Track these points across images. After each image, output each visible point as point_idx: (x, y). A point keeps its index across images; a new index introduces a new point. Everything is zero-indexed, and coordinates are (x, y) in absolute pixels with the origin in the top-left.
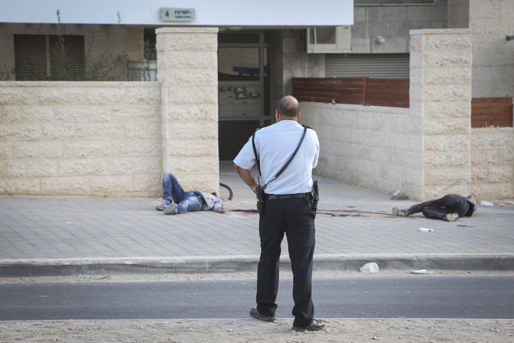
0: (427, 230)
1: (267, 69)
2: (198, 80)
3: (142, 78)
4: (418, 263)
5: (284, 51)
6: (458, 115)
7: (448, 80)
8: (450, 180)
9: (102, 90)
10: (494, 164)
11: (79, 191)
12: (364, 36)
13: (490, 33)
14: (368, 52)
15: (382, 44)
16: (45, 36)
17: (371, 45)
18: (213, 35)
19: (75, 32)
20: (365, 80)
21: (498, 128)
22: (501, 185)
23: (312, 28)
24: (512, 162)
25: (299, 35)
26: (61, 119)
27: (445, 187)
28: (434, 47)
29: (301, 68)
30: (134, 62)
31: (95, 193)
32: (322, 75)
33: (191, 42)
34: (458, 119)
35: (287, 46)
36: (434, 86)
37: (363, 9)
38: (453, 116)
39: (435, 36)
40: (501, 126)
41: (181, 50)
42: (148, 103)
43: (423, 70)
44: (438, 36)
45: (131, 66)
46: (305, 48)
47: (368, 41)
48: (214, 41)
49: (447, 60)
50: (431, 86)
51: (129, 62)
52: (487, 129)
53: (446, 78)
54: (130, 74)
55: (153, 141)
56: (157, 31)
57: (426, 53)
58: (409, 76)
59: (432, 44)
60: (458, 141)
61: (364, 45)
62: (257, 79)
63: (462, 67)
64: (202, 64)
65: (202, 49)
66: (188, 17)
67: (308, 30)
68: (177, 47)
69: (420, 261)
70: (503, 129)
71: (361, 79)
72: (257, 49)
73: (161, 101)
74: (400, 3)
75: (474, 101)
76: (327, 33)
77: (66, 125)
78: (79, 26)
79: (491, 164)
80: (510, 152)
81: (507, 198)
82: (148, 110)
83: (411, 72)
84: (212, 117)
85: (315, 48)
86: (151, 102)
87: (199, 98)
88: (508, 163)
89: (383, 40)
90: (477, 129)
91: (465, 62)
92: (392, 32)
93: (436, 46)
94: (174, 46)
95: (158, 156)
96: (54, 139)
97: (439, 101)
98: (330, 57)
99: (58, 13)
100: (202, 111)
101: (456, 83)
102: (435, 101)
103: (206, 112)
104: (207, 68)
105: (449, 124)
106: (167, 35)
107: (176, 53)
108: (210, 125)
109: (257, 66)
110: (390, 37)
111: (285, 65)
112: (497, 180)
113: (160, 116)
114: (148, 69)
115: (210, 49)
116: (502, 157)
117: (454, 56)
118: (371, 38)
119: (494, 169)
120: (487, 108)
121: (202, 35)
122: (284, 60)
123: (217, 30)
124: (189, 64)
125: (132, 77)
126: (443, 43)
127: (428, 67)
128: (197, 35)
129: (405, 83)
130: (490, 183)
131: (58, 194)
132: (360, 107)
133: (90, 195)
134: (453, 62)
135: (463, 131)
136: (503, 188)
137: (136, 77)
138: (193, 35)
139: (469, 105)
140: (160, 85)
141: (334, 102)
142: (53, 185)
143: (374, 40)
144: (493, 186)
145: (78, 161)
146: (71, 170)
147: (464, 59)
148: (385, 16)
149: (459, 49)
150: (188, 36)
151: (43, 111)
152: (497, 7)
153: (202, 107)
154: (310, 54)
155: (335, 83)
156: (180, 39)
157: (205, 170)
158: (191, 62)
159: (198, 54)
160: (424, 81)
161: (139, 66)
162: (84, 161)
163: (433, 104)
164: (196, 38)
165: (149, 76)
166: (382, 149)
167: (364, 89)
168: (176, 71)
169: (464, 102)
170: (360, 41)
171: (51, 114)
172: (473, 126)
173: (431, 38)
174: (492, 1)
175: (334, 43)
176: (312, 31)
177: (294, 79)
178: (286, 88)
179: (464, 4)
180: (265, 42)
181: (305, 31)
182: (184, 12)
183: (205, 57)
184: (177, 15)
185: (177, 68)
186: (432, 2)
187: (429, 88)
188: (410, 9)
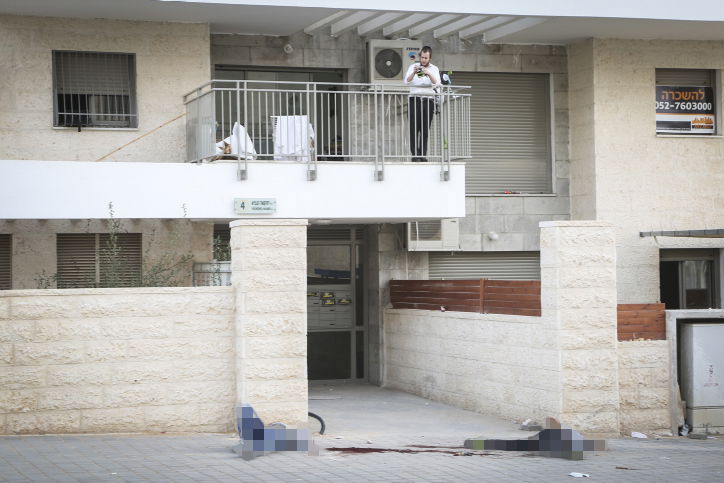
0: (580, 475)
1: (360, 271)
2: (282, 283)
3: (211, 283)
5: (380, 249)
6: (601, 325)
7: (589, 283)
8: (594, 406)
9: (161, 298)
10: (645, 385)
11: (130, 426)
12: (474, 232)
13: (621, 228)
14: (480, 249)
15: (495, 241)
16: (94, 234)
17: (482, 241)
18: (301, 228)
19: (130, 229)
20: (482, 283)
21: (649, 341)
22: (655, 411)
23: (414, 222)
24: (666, 383)
25: (398, 230)
26: (109, 335)
27: (588, 415)
28: (570, 242)
29: (400, 268)
30: (202, 264)
31: (150, 428)
32: (425, 276)
33: (274, 237)
34: (601, 330)
35: (384, 244)
36: (572, 289)
37: (473, 200)
38: (596, 326)
39: (571, 230)
40: (652, 339)
41: (261, 246)
42: (219, 313)
43: (558, 271)
44: (576, 229)
45: (198, 268)
46: (405, 245)
47: (478, 237)
48: (302, 236)
49: (586, 258)
50: (568, 290)
51: (195, 264)
52: (636, 342)
53: (586, 280)
54: (197, 278)
55: (225, 361)
56: (231, 224)
57: (561, 249)
58: (540, 278)
59: (568, 239)
60: (604, 358)
61: (474, 242)
62: (348, 282)
63: (605, 266)
64: (288, 263)
65: (287, 245)
66: (268, 209)
67: (409, 225)
68: (256, 244)
70: (654, 342)
71: (477, 282)
72: (348, 248)
73: (235, 310)
74: (514, 193)
75: (620, 307)
76: (431, 228)
77: (115, 342)
78: (136, 221)
79: (642, 386)
80: (665, 371)
82: (219, 322)
83: (542, 272)
84: (300, 330)
85: (416, 245)
86: (223, 311)
87: (284, 306)
88: (662, 384)
89: (495, 236)
90: (624, 342)
91: (609, 261)
92: (506, 227)
93: (573, 241)
94: (252, 242)
95: (231, 380)
96: (101, 360)
97: (578, 308)
98: (435, 256)
99: (110, 206)
100: (287, 322)
101: (598, 286)
102: (573, 307)
103: (293, 324)
104: (293, 268)
105: (591, 336)
106: (244, 228)
107: (256, 251)
108: (297, 340)
109: (347, 269)
110: (504, 233)
111: (381, 266)
113: (234, 329)
114: (218, 272)
115: (298, 245)
116: (656, 376)
117: (595, 253)
118: (482, 234)
119: (645, 392)
120: (635, 317)
121: (288, 229)
122: (381, 260)
123: (306, 222)
124: (271, 264)
125: (198, 281)
126: (582, 237)
127: (564, 266)
129: (534, 287)
130: (642, 409)
131: (103, 431)
132: (477, 315)
133: (143, 431)
134: (594, 261)
135: (607, 346)
136: (658, 416)
137: (203, 281)
138: (277, 229)
139: (614, 313)
140: (235, 290)
141: (443, 309)
143: (485, 235)
144: (645, 412)
145: (130, 387)
146: (120, 400)
147: (607, 256)
148: (498, 208)
149: (600, 245)
150: (271, 229)
151: (86, 326)
152: (628, 198)
153: (287, 317)
154: (411, 252)
155: (443, 285)
156: (261, 233)
157: (291, 396)
158: (273, 262)
159: (283, 251)
160: (560, 283)
161: (207, 268)
162: (137, 388)
163: (571, 312)
164: (281, 231)
165: (220, 279)
166: (506, 367)
167: (481, 293)
168: (255, 272)
169: (609, 309)
170: (469, 237)
171: (97, 329)
172: (620, 339)
173: (567, 231)
174: (621, 191)
175: (439, 238)
176: (413, 225)
177: (392, 282)
178: (383, 293)
179: (590, 195)
180: (357, 239)
181: (405, 225)
182: (263, 203)
183: (291, 254)
184: (254, 206)
185: (256, 269)
186: (552, 192)
187: (566, 292)
188: (526, 200)
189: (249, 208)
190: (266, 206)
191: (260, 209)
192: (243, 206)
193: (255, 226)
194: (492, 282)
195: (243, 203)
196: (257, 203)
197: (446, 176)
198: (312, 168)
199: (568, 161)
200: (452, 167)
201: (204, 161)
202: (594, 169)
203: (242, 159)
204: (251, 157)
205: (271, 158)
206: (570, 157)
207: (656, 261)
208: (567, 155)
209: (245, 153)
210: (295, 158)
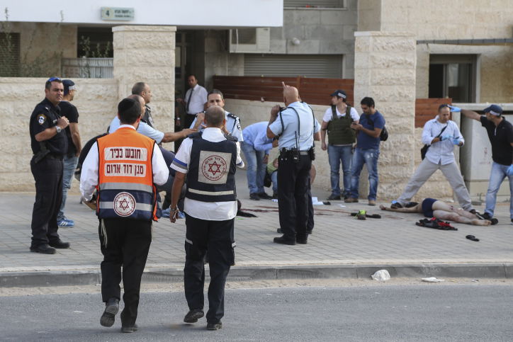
2: (156, 77)
3: (84, 76)
5: (206, 50)
6: (403, 115)
7: (394, 81)
8: (395, 178)
12: (280, 38)
14: (284, 53)
15: (297, 45)
17: (287, 46)
18: (171, 34)
20: (299, 80)
22: (441, 183)
23: (234, 29)
25: (221, 36)
26: (20, 115)
27: (390, 185)
28: (381, 49)
29: (222, 67)
30: (69, 59)
32: (241, 73)
33: (150, 40)
34: (403, 119)
35: (209, 45)
36: (380, 86)
38: (398, 116)
39: (382, 38)
41: (140, 48)
42: (105, 100)
43: (370, 71)
44: (385, 38)
46: (227, 48)
47: (284, 42)
48: (172, 39)
49: (393, 62)
50: (377, 87)
51: (63, 59)
53: (392, 79)
56: (114, 29)
57: (373, 54)
59: (379, 46)
60: (404, 141)
61: (281, 46)
63: (407, 68)
64: (160, 62)
65: (160, 47)
66: (128, 16)
67: (231, 31)
68: (136, 45)
69: (429, 268)
71: (294, 79)
72: (179, 49)
73: (118, 98)
74: (313, 7)
75: (417, 101)
76: (248, 34)
77: (25, 120)
78: (15, 24)
81: (447, 196)
82: (106, 107)
83: (355, 72)
84: (169, 114)
85: (237, 48)
86: (108, 99)
87: (157, 96)
89: (298, 42)
90: (419, 129)
91: (410, 64)
92: (306, 34)
93: (383, 47)
94: (133, 44)
96: (14, 134)
97: (385, 101)
98: (249, 57)
99: (6, 11)
100: (159, 108)
101: (401, 84)
102: (381, 101)
103: (164, 110)
104: (164, 66)
105: (395, 123)
106: (126, 33)
107: (136, 51)
108: (166, 122)
110: (304, 39)
111: (207, 64)
112: (437, 179)
115: (168, 47)
117: (400, 58)
118: (287, 40)
120: (428, 109)
121: (161, 34)
122: (206, 59)
123: (175, 29)
124: (148, 62)
126: (390, 45)
127: (375, 68)
128: (156, 33)
129: (348, 83)
134: (399, 64)
135: (407, 131)
136: (443, 187)
137: (73, 73)
138: (152, 34)
139: (413, 105)
140: (118, 82)
141: (262, 100)
142: (11, 181)
143: (289, 41)
147: (409, 60)
148: (300, 19)
149: (404, 51)
150: (147, 34)
151: (3, 107)
153: (159, 104)
154: (232, 53)
155: (263, 81)
156: (139, 37)
158: (149, 60)
159: (157, 52)
160: (371, 81)
161: (75, 63)
163: (380, 104)
164: (155, 36)
168: (135, 68)
169: (409, 103)
170: (277, 42)
171: (12, 111)
172: (417, 126)
173: (379, 40)
175: (254, 43)
176: (234, 33)
177: (215, 77)
178: (208, 86)
179: (376, 10)
180: (187, 41)
181: (227, 32)
182: (124, 12)
183: (163, 55)
184: (117, 14)
185: (136, 66)
186: (342, 6)
187: (376, 88)
188: (323, 13)
190: (126, 14)
191: (121, 16)
192: (108, 14)
193: (135, 31)
194: (308, 80)
195: (108, 11)
196: (119, 12)
207: (427, 64)
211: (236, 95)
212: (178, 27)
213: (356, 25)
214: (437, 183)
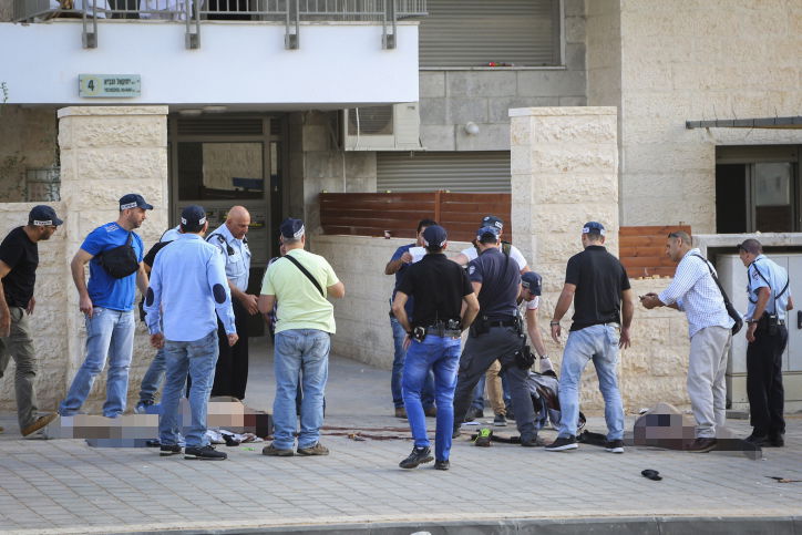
1: (276, 180)
4: (508, 530)
5: (305, 148)
7: (578, 196)
10: (662, 343)
12: (444, 123)
13: (658, 116)
14: (452, 149)
15: (475, 135)
17: (455, 136)
18: (159, 119)
20: (438, 197)
22: (676, 379)
23: (352, 107)
25: (331, 119)
28: (551, 138)
29: (335, 176)
30: (36, 170)
32: (372, 188)
33: (119, 132)
35: (310, 139)
36: (554, 206)
37: (441, 76)
39: (553, 120)
41: (102, 145)
43: (533, 178)
44: (559, 119)
45: (32, 175)
46: (341, 143)
47: (450, 130)
48: (160, 130)
49: (574, 161)
50: (547, 206)
51: (28, 170)
52: (649, 281)
53: (574, 191)
54: (30, 190)
55: (51, 308)
56: (60, 113)
57: (537, 148)
58: (510, 190)
59: (547, 133)
61: (444, 137)
62: (259, 196)
63: (602, 172)
64: (140, 170)
65: (138, 143)
66: (129, 90)
67: (346, 112)
68: (94, 142)
69: (512, 527)
71: (432, 195)
72: (260, 146)
73: (66, 237)
74: (504, 65)
75: (623, 232)
76: (379, 117)
79: (657, 343)
83: (512, 183)
85: (357, 143)
89: (475, 129)
91: (606, 164)
92: (491, 115)
93: (555, 136)
94: (88, 139)
95: (60, 336)
97: (562, 232)
98: (383, 156)
101: (591, 201)
102: (554, 231)
104: (148, 177)
106: (74, 119)
107: (94, 152)
109: (257, 175)
110: (488, 123)
111: (307, 172)
112: (667, 372)
114: (56, 181)
115: (155, 143)
116: (677, 330)
117: (587, 154)
118: (456, 126)
119: (662, 352)
120: (648, 245)
121: (139, 120)
122: (305, 162)
123: (166, 110)
124: (116, 171)
125: (33, 195)
126: (568, 131)
127: (542, 172)
128: (131, 118)
129: (503, 202)
130: (657, 376)
134: (585, 165)
136: (680, 386)
137: (39, 195)
138: (124, 120)
139: (616, 239)
140: (65, 208)
141: (387, 234)
143: (459, 127)
144: (662, 382)
147: (604, 158)
148: (479, 87)
149: (595, 142)
150: (114, 120)
152: (669, 72)
154: (349, 152)
155: (389, 201)
156: (99, 127)
158: (119, 167)
159: (133, 152)
160: (535, 197)
161: (44, 176)
163: (552, 238)
164: (129, 123)
167: (437, 212)
168: (92, 182)
170: (435, 129)
173: (546, 123)
174: (659, 62)
175: (390, 132)
176: (352, 113)
177: (322, 196)
178: (310, 213)
179: (614, 68)
180: (272, 133)
181: (340, 113)
182: (121, 82)
183: (144, 157)
184: (108, 86)
185: (94, 178)
186: (559, 64)
187: (544, 210)
188: (521, 75)
189: (100, 90)
190: (125, 86)
191: (117, 90)
192: (91, 86)
193: (92, 115)
194: (451, 196)
195: (92, 82)
196: (112, 82)
197: (390, 42)
198: (193, 30)
199: (583, 17)
200: (399, 29)
201: (36, 19)
202: (619, 28)
203: (89, 17)
204: (103, 15)
205: (136, 16)
206: (587, 12)
207: (711, 164)
208: (582, 9)
209: (94, 8)
210: (168, 16)
211: (353, 228)
212: (171, 106)
213: (584, 97)
214: (667, 379)
